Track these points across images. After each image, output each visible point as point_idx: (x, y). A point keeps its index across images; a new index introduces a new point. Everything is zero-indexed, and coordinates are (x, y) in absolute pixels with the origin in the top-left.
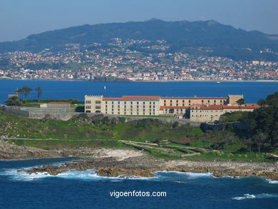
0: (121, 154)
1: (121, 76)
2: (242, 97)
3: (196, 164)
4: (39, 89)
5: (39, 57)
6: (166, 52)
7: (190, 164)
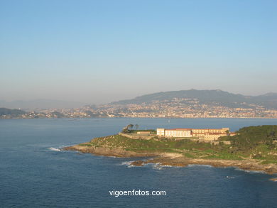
0: (172, 155)
1: (177, 116)
2: (228, 129)
3: (206, 161)
4: (137, 125)
5: (140, 107)
6: (197, 104)
7: (203, 160)
